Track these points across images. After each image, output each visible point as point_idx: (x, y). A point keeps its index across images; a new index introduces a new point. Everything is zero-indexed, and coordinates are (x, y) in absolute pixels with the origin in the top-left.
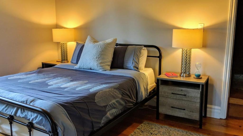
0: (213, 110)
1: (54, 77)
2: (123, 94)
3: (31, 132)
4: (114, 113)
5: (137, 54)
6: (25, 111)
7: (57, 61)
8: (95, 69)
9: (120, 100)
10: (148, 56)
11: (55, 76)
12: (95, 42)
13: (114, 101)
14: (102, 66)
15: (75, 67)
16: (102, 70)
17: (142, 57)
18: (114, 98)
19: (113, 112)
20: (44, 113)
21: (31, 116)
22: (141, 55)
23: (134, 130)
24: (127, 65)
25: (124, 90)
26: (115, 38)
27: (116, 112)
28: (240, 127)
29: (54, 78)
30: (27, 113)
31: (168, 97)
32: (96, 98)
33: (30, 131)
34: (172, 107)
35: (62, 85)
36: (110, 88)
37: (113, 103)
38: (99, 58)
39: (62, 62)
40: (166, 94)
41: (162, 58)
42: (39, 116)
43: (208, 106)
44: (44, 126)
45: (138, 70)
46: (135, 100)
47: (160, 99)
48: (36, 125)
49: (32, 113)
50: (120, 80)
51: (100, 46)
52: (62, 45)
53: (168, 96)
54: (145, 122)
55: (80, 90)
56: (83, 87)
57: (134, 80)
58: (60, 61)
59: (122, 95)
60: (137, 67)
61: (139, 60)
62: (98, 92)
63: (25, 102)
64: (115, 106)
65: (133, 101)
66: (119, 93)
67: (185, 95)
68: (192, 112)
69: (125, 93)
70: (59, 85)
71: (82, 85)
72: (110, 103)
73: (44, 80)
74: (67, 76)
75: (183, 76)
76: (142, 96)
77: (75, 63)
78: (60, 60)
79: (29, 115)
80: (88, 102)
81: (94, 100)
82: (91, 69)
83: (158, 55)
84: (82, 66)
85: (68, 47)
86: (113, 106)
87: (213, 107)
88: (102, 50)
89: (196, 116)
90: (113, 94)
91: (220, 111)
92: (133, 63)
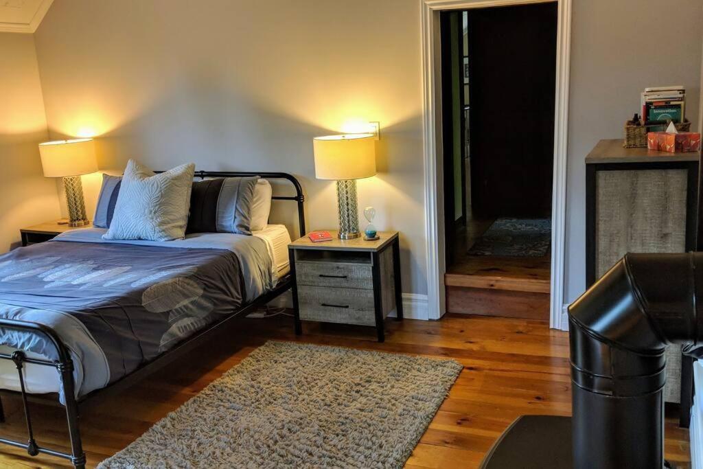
0: (414, 304)
1: (57, 264)
2: (206, 287)
3: (22, 369)
4: (188, 325)
5: (245, 197)
6: (7, 331)
7: (59, 224)
8: (150, 239)
9: (199, 300)
10: (273, 198)
11: (57, 261)
12: (145, 175)
13: (186, 302)
14: (163, 231)
15: (103, 236)
16: (166, 239)
17: (260, 201)
18: (186, 296)
19: (185, 324)
20: (42, 330)
21: (20, 339)
22: (255, 200)
23: (240, 360)
24: (224, 224)
25: (209, 277)
26: (190, 164)
27: (192, 324)
28: (462, 331)
29: (55, 267)
30: (10, 336)
31: (313, 284)
32: (143, 297)
33: (20, 367)
34: (324, 305)
35: (74, 279)
36: (175, 277)
37: (184, 306)
38: (155, 213)
39: (71, 226)
40: (311, 279)
41: (303, 200)
42: (34, 336)
43: (404, 295)
44: (45, 353)
45: (249, 233)
46: (240, 297)
47: (299, 291)
48: (30, 355)
49: (21, 334)
50: (202, 259)
51: (155, 185)
52: (69, 182)
53: (314, 282)
54: (269, 343)
55: (111, 286)
56: (118, 280)
57: (235, 254)
58: (67, 223)
59: (204, 289)
60: (247, 225)
61: (249, 209)
62: (147, 288)
63: (4, 316)
64: (189, 313)
65: (232, 299)
66: (196, 286)
67: (345, 277)
68: (362, 310)
69: (209, 285)
70: (68, 279)
71: (116, 276)
72: (177, 306)
73: (32, 272)
74: (85, 259)
75: (344, 238)
76: (255, 288)
77: (104, 227)
78: (66, 221)
79: (15, 338)
80: (125, 306)
81: (140, 302)
82: (140, 239)
83: (295, 195)
84: (119, 234)
85: (83, 185)
86: (184, 312)
87: (414, 296)
88: (162, 194)
89: (369, 318)
90: (181, 289)
91: (426, 304)
92: (235, 217)
